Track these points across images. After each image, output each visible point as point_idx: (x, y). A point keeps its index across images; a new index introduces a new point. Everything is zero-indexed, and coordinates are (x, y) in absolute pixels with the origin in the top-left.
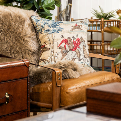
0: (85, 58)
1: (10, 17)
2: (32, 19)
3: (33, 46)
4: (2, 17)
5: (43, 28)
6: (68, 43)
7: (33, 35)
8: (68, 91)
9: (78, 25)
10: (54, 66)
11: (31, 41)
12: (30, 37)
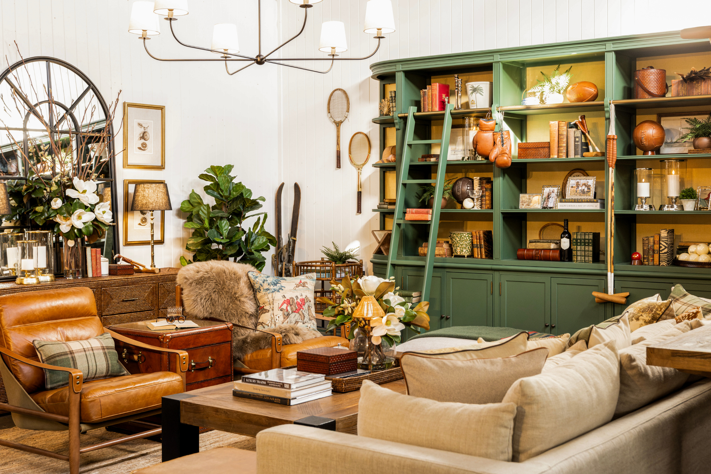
0: (310, 321)
1: (224, 274)
2: (249, 275)
3: (250, 307)
4: (215, 275)
5: (262, 286)
6: (290, 304)
7: (250, 294)
8: (289, 357)
9: (303, 281)
10: (274, 331)
11: (249, 301)
12: (247, 297)
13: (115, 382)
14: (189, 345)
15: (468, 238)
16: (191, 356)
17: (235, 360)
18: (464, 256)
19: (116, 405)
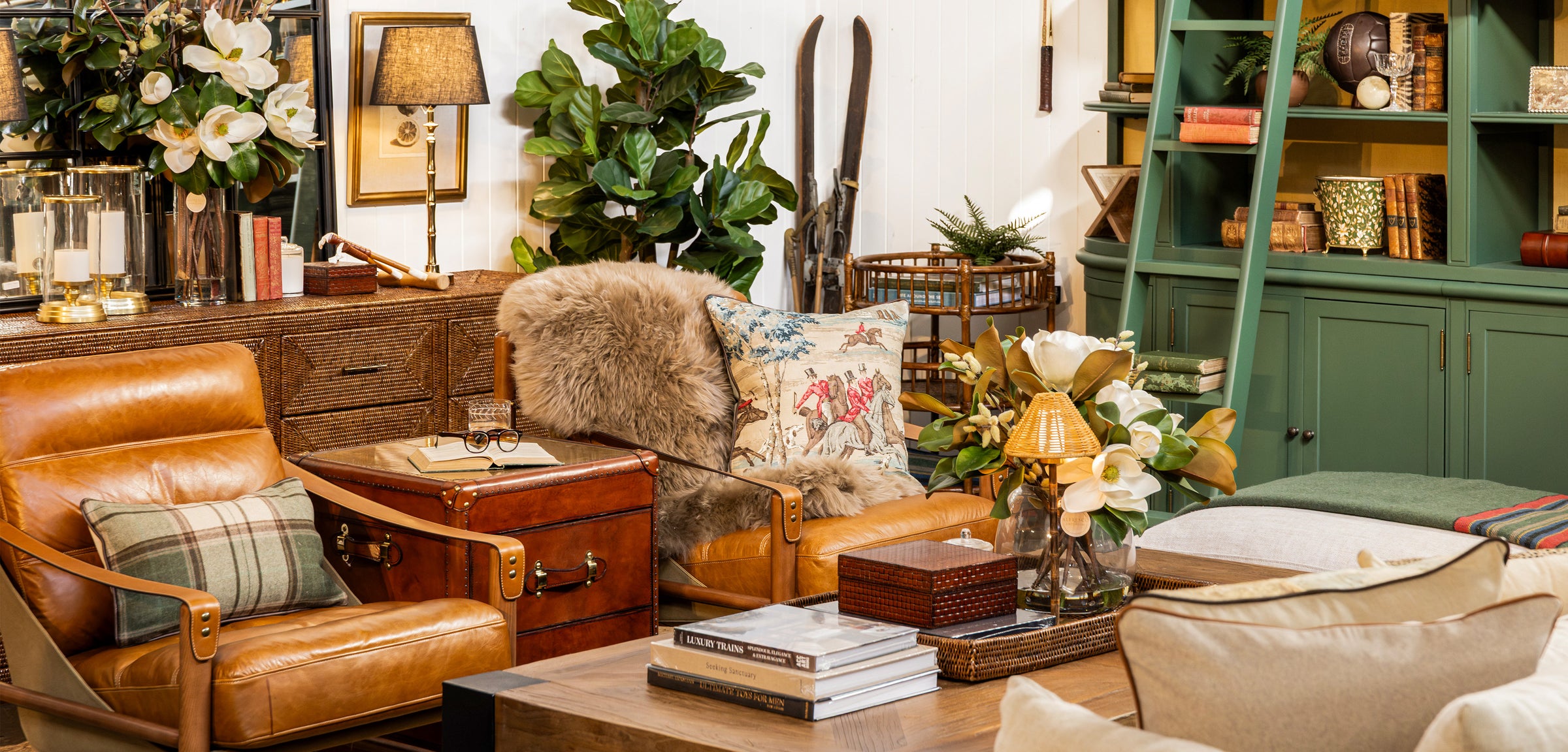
0: (889, 447)
1: (636, 305)
2: (709, 307)
3: (710, 401)
4: (608, 307)
5: (747, 341)
6: (828, 395)
7: (711, 364)
8: (821, 558)
9: (867, 327)
10: (780, 477)
11: (707, 385)
12: (702, 372)
13: (312, 627)
14: (528, 517)
15: (1371, 196)
16: (530, 556)
17: (663, 559)
18: (1359, 252)
19: (315, 696)
